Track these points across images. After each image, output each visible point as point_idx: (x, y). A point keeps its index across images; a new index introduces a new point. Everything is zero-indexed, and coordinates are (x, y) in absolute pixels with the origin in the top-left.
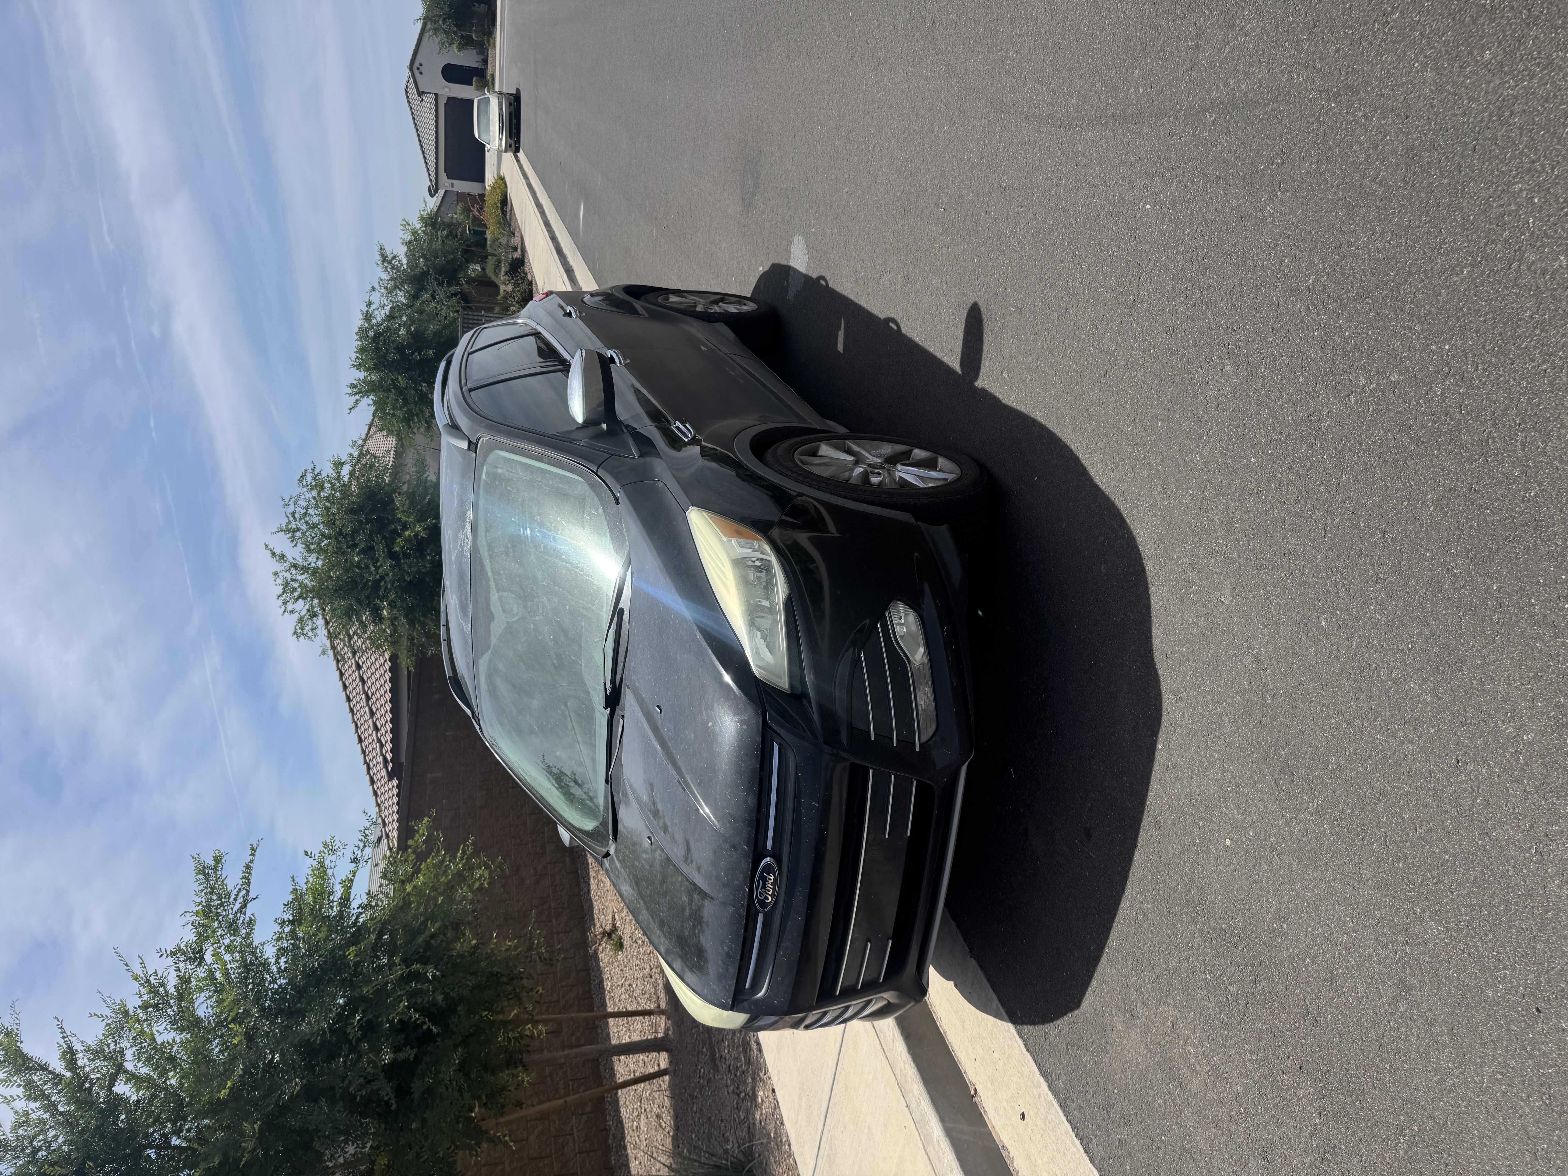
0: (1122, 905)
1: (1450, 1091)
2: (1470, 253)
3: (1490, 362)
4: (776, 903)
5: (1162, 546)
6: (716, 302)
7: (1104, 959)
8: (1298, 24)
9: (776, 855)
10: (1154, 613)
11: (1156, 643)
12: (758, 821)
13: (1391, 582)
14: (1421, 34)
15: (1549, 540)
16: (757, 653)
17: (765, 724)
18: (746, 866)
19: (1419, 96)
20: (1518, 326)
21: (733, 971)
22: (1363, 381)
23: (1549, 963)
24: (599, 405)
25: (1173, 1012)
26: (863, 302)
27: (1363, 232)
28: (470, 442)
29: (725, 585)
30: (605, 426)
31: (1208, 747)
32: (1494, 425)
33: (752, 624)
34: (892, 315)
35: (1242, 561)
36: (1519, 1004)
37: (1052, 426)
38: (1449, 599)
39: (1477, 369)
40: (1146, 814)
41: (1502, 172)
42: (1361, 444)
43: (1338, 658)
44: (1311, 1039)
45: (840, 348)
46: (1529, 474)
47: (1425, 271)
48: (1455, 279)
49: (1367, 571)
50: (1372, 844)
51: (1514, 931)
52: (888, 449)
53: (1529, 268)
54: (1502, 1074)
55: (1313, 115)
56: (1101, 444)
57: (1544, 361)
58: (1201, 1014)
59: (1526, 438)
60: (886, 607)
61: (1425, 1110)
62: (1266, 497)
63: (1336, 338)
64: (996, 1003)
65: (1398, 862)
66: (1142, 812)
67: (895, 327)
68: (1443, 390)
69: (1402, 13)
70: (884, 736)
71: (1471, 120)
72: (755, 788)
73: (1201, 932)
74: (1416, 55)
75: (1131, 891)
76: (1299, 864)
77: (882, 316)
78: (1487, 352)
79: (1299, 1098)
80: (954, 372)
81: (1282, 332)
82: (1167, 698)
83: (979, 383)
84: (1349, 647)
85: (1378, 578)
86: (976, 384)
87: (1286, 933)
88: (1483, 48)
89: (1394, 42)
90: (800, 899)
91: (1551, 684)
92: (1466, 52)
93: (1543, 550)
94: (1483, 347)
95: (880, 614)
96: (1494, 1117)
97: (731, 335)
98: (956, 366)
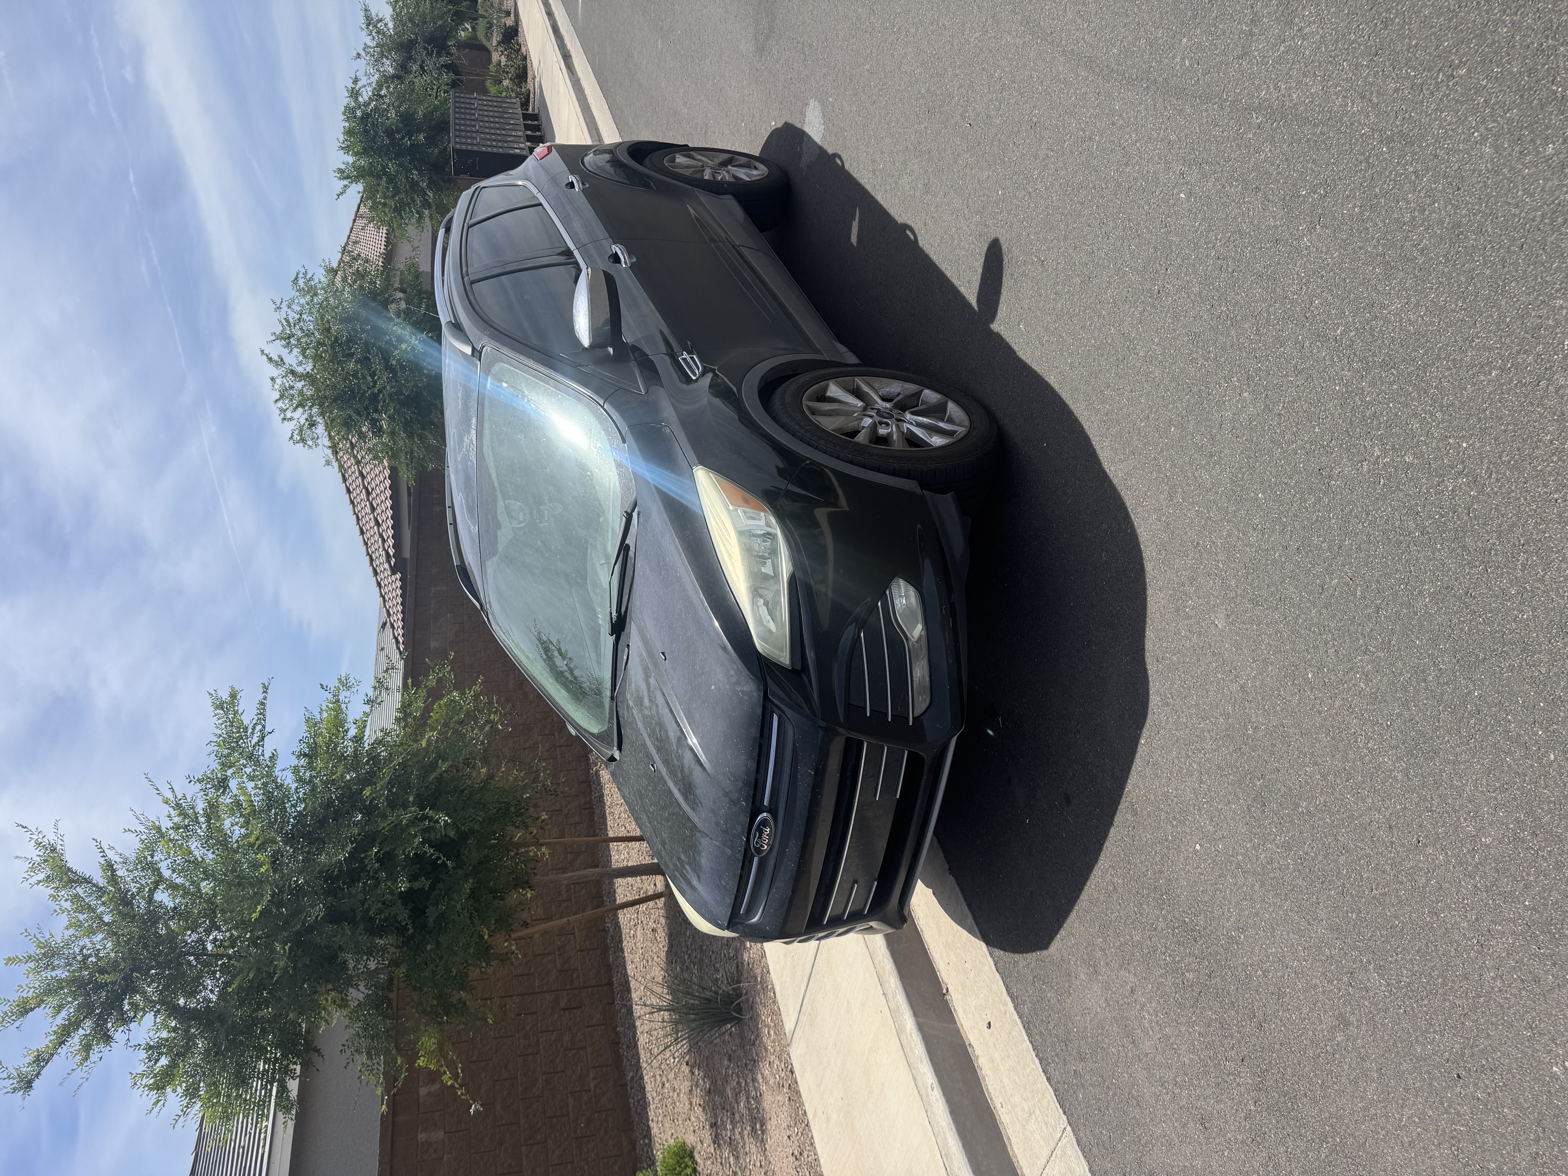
0: (1094, 872)
1: (1372, 1119)
2: (1502, 357)
3: (1505, 474)
4: (771, 850)
5: (1164, 552)
6: (725, 165)
7: (1073, 915)
8: (1360, 45)
9: (773, 811)
10: (1149, 614)
11: (1149, 645)
12: (756, 780)
13: (1379, 657)
14: (1485, 101)
15: (1534, 665)
17: (766, 697)
18: (743, 818)
19: (1474, 171)
20: (1537, 447)
21: (730, 899)
22: (1377, 452)
23: (1474, 1041)
25: (1132, 979)
26: (879, 198)
27: (1398, 298)
28: (474, 348)
29: (730, 556)
30: (609, 350)
31: (1188, 756)
32: (1499, 537)
33: (755, 592)
34: (909, 222)
35: (1239, 591)
36: (1443, 1065)
37: (1065, 395)
38: (1432, 691)
39: (1490, 477)
40: (1124, 799)
41: (1546, 282)
42: (1367, 515)
43: (1320, 712)
44: (1254, 1040)
45: (854, 240)
46: (1525, 596)
47: (1454, 360)
48: (1482, 378)
49: (1358, 639)
50: (1330, 890)
51: (1447, 1004)
52: (896, 389)
53: (1557, 392)
54: (1419, 1118)
55: (1363, 154)
56: (1113, 431)
57: (1557, 490)
58: (1158, 989)
59: (1527, 560)
60: (888, 586)
61: (1348, 1128)
62: (1270, 536)
63: (1357, 399)
64: (970, 920)
65: (1352, 912)
66: (1121, 796)
67: (912, 237)
68: (1455, 486)
69: (1469, 71)
70: (879, 713)
71: (1523, 214)
72: (755, 754)
73: (1165, 918)
74: (1477, 123)
75: (1103, 863)
76: (1261, 886)
77: (900, 220)
78: (1503, 464)
79: (1238, 1084)
80: (970, 306)
81: (1304, 375)
82: (1154, 700)
83: (995, 327)
84: (1331, 706)
85: (1367, 649)
86: (992, 326)
87: (1242, 943)
88: (1547, 140)
89: (1457, 101)
90: (793, 849)
91: (1515, 799)
92: (1529, 138)
93: (1527, 673)
94: (1500, 457)
95: (881, 592)
96: (1407, 1151)
97: (739, 210)
98: (973, 300)
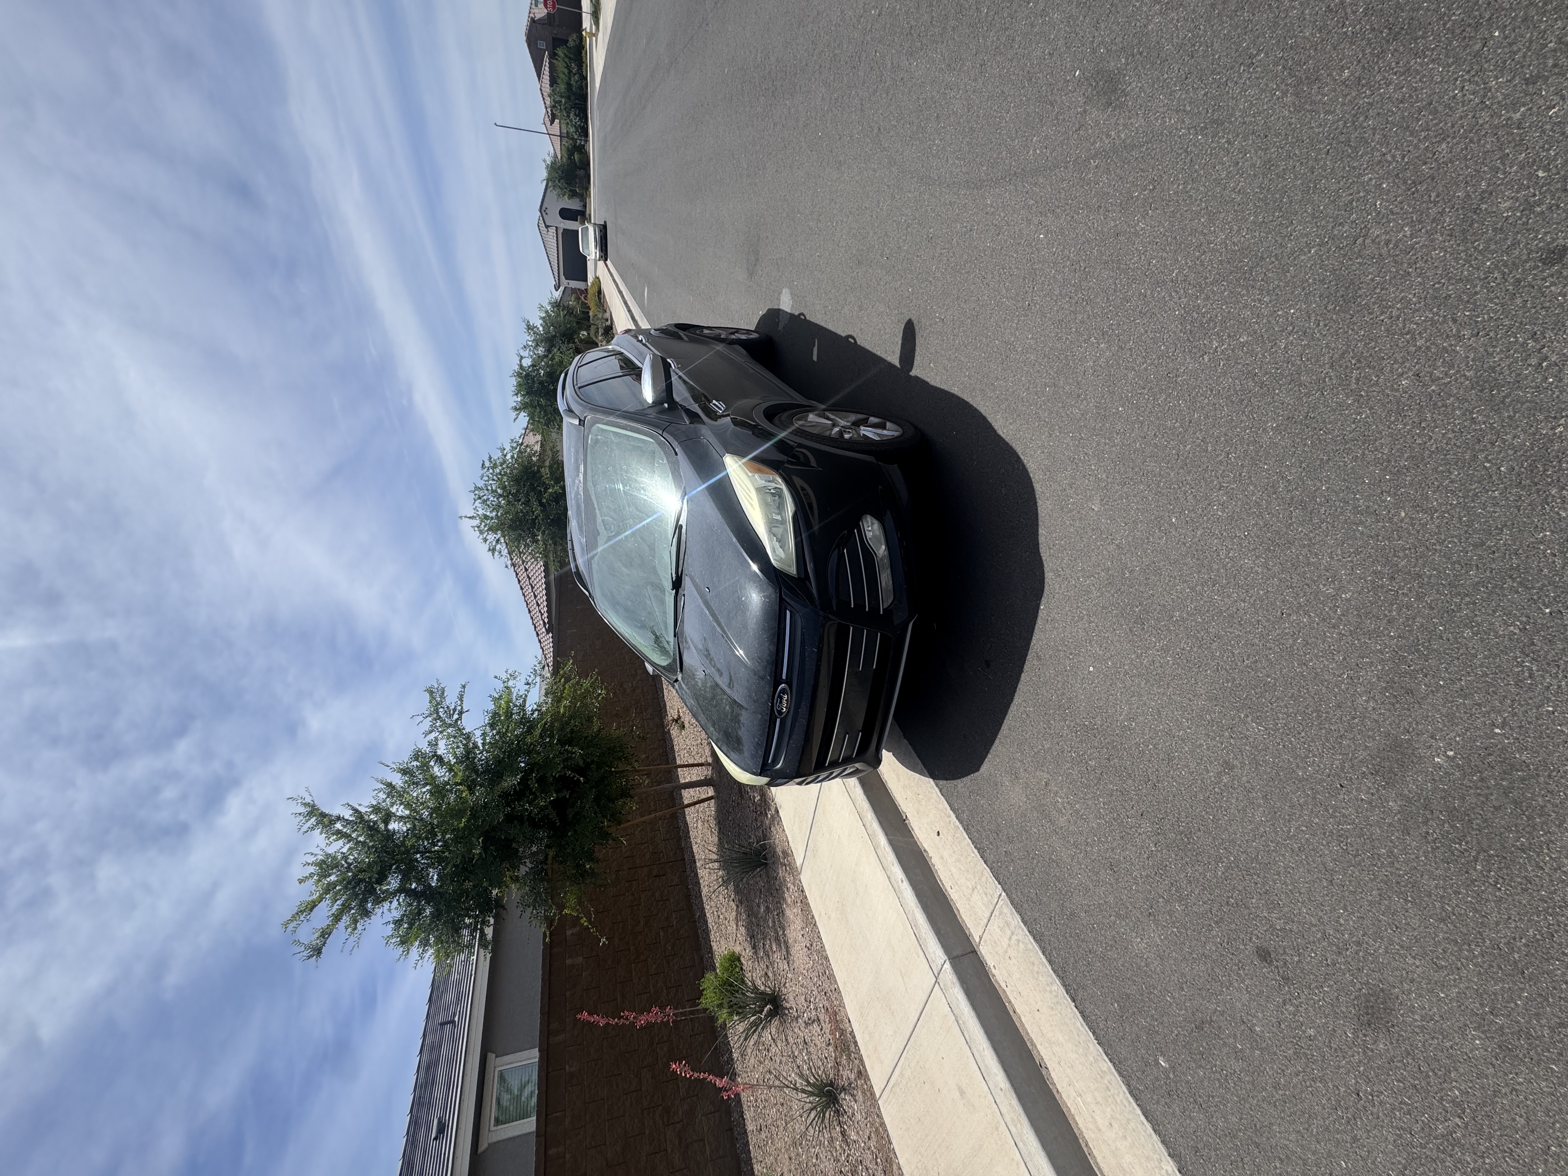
0: (1011, 708)
1: (1262, 836)
2: (1318, 236)
3: (1332, 319)
4: (788, 712)
5: (1048, 473)
6: (733, 333)
7: (997, 741)
8: (1172, 79)
9: (789, 682)
10: (1040, 519)
11: (1041, 539)
12: (777, 661)
13: (1233, 489)
14: (1284, 67)
15: (1376, 450)
16: (774, 551)
17: (781, 598)
18: (768, 689)
19: (1279, 118)
20: (1360, 288)
21: (761, 753)
22: (1215, 344)
23: (1353, 755)
24: (663, 392)
25: (1046, 775)
26: (830, 327)
27: (1222, 231)
28: (580, 420)
29: (751, 505)
30: (666, 405)
31: (1078, 607)
32: (1332, 367)
33: (771, 532)
34: (850, 333)
35: (1109, 480)
36: (1325, 780)
37: (966, 397)
38: (1283, 498)
39: (1318, 325)
40: (1030, 651)
41: (1354, 168)
42: (1212, 391)
43: (1184, 544)
44: (1150, 798)
45: (815, 358)
46: (1362, 400)
47: (1276, 255)
48: (1303, 258)
49: (1212, 481)
50: (1206, 671)
51: (1323, 731)
52: (853, 417)
53: (1373, 241)
54: (1307, 827)
55: (1182, 148)
56: (1003, 407)
57: (1382, 313)
58: (1067, 778)
59: (1360, 374)
60: (860, 519)
61: (1241, 847)
62: (1130, 434)
63: (1194, 314)
64: (921, 766)
65: (1228, 682)
66: (1028, 650)
67: (852, 341)
68: (1287, 344)
69: (1267, 54)
70: (860, 605)
71: (1327, 129)
72: (775, 640)
73: (1069, 727)
74: (1277, 85)
75: (1017, 699)
76: (1146, 684)
77: (843, 335)
78: (1329, 311)
79: (1140, 834)
80: (895, 366)
81: (1148, 315)
82: (1049, 575)
83: (913, 373)
84: (1194, 537)
85: (1221, 486)
86: (911, 373)
87: (1135, 728)
88: (1342, 68)
89: (1257, 78)
90: (803, 710)
91: (1370, 556)
92: (1325, 75)
93: (1370, 457)
94: (1326, 308)
95: (856, 523)
96: (1297, 855)
97: (744, 352)
98: (897, 363)
